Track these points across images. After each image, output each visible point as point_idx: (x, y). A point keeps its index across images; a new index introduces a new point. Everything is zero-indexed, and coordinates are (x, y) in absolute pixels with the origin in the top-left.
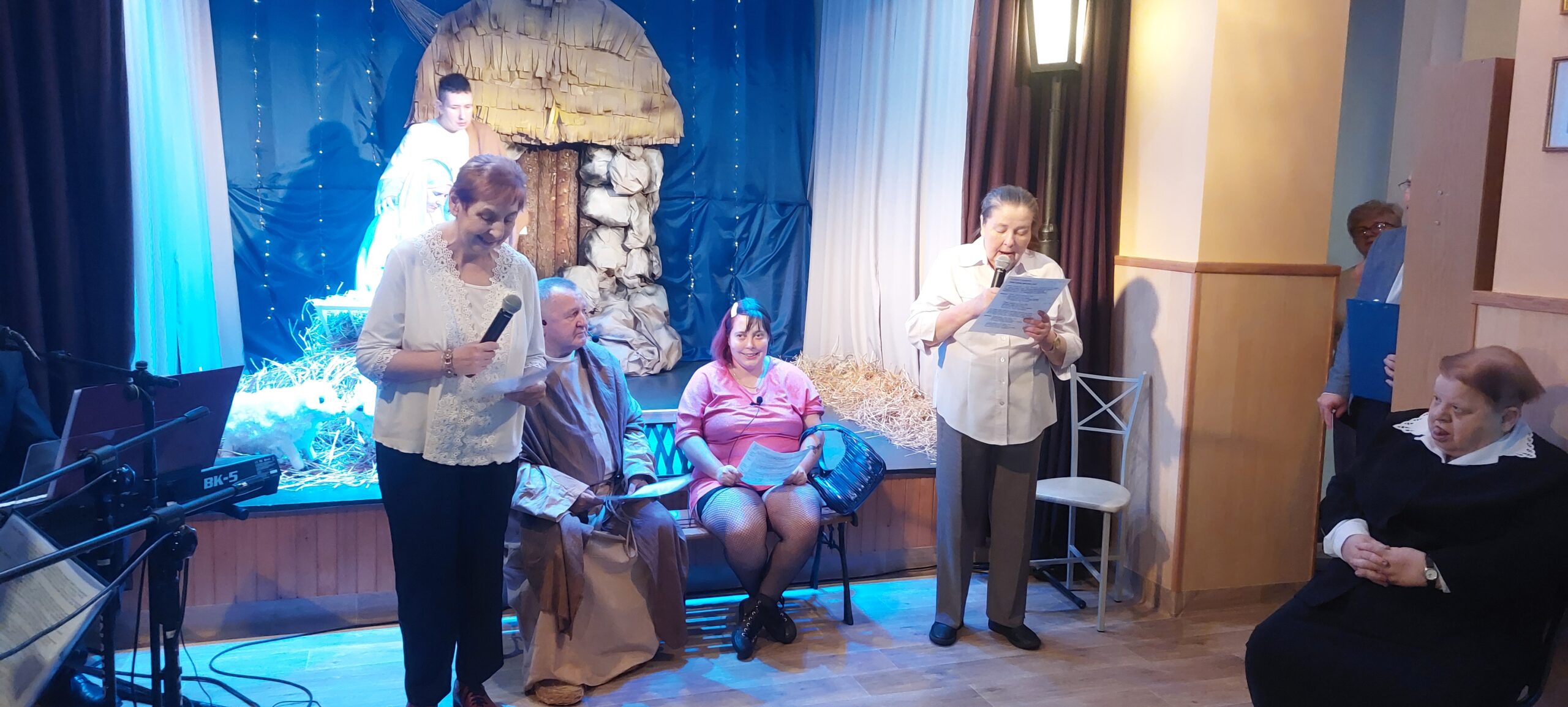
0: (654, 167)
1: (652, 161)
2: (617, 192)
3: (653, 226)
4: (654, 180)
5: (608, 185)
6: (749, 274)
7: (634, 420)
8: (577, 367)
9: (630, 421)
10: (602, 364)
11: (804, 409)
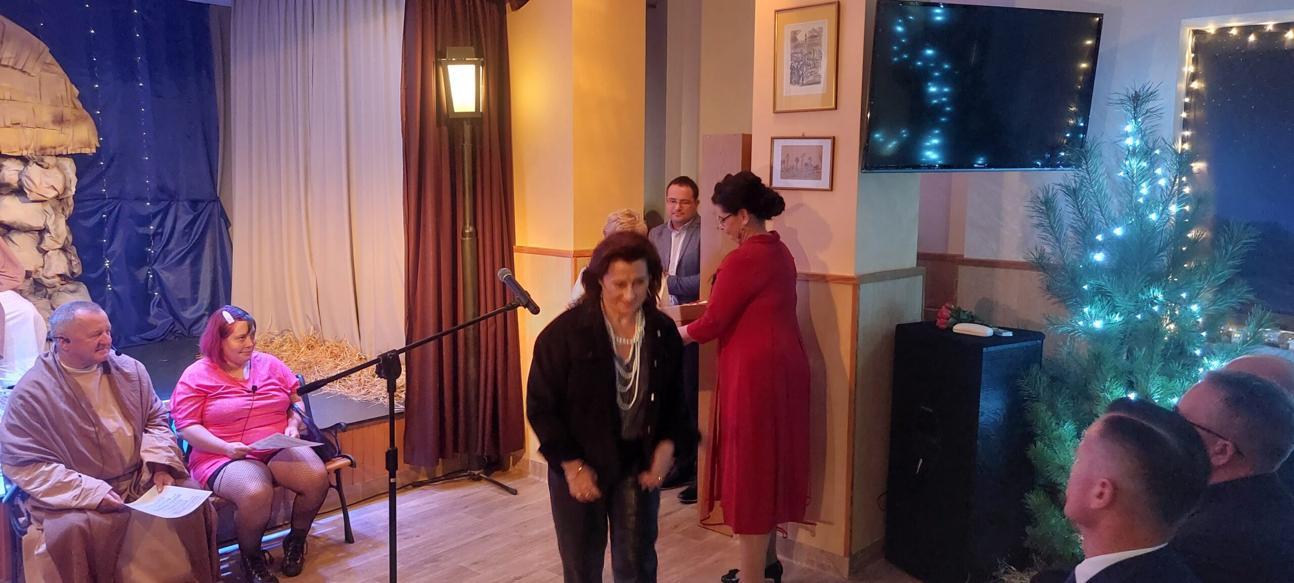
0: (68, 174)
1: (66, 169)
2: (31, 199)
3: (68, 228)
4: (68, 185)
5: (19, 191)
6: (166, 264)
7: (157, 417)
8: (99, 377)
9: (151, 418)
10: (126, 371)
11: (291, 389)
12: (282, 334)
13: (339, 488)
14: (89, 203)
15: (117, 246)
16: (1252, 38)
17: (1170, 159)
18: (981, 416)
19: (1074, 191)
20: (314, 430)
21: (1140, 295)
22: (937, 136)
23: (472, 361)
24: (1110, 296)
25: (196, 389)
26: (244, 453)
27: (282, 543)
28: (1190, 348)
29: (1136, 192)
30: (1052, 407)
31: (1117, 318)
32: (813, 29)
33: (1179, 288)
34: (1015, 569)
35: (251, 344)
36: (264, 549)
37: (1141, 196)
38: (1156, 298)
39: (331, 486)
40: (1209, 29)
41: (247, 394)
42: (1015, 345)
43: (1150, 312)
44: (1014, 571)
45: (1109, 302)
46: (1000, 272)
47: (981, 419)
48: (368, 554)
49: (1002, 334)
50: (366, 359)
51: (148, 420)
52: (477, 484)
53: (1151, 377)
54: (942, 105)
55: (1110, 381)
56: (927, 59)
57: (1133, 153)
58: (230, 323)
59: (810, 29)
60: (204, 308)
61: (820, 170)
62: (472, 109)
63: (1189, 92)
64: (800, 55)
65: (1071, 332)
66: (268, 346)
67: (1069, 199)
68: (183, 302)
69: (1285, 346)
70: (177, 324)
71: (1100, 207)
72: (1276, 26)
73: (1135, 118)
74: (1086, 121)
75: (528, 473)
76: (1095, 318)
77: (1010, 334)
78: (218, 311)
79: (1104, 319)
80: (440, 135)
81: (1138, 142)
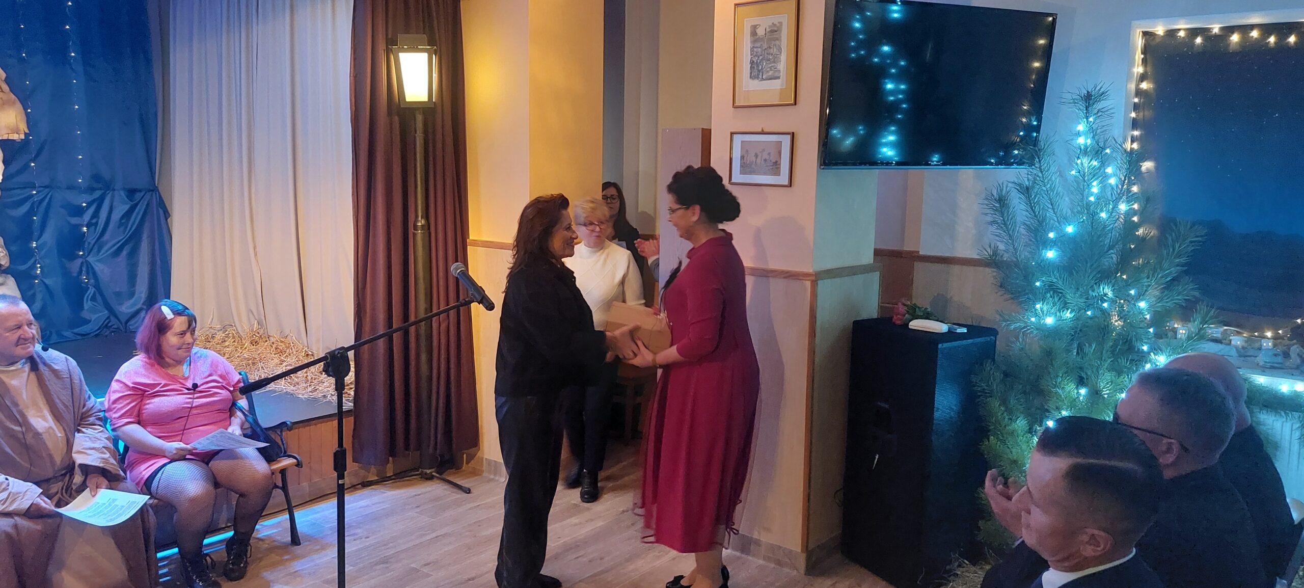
6: (102, 255)
7: (90, 416)
8: (27, 373)
9: (84, 416)
10: (56, 367)
11: (233, 386)
12: (224, 329)
13: (284, 488)
14: (16, 191)
15: (49, 236)
16: (1199, 40)
17: (1120, 158)
18: (937, 411)
19: (1027, 188)
20: (259, 429)
21: (1090, 292)
22: (892, 133)
23: (424, 357)
24: (1061, 293)
25: (133, 387)
26: (182, 453)
27: (224, 546)
28: (1138, 344)
29: (1087, 190)
30: (1004, 402)
31: (1068, 315)
32: (773, 23)
33: (1128, 285)
34: (967, 562)
35: (191, 340)
36: (205, 552)
37: (1092, 195)
38: (1106, 295)
39: (276, 487)
40: (1157, 31)
41: (187, 391)
42: (970, 341)
43: (1100, 308)
44: (967, 565)
45: (1059, 299)
46: (956, 269)
47: (937, 415)
48: (315, 556)
49: (956, 330)
50: (312, 355)
51: (81, 420)
52: (429, 483)
53: (1100, 372)
54: (897, 103)
55: (1061, 377)
56: (883, 56)
57: (1085, 152)
58: (169, 318)
59: (771, 24)
60: (142, 302)
61: (779, 166)
62: (424, 98)
63: (1139, 93)
64: (759, 49)
65: (1024, 328)
66: (209, 342)
67: (1022, 196)
68: (118, 294)
69: (1227, 342)
70: (112, 318)
71: (1052, 205)
72: (1222, 29)
73: (1087, 118)
74: (1039, 120)
75: (483, 471)
76: (1046, 314)
77: (965, 330)
78: (157, 306)
79: (1056, 315)
80: (391, 124)
81: (1089, 141)
